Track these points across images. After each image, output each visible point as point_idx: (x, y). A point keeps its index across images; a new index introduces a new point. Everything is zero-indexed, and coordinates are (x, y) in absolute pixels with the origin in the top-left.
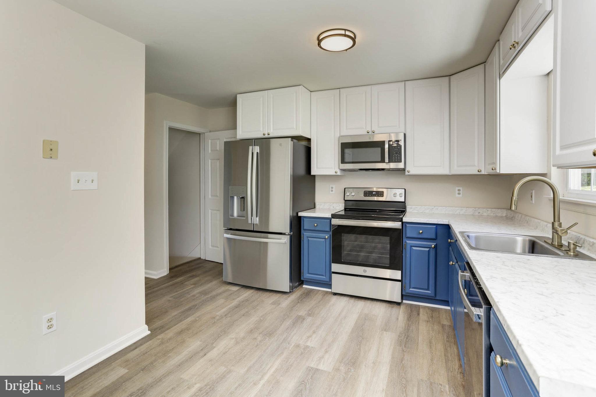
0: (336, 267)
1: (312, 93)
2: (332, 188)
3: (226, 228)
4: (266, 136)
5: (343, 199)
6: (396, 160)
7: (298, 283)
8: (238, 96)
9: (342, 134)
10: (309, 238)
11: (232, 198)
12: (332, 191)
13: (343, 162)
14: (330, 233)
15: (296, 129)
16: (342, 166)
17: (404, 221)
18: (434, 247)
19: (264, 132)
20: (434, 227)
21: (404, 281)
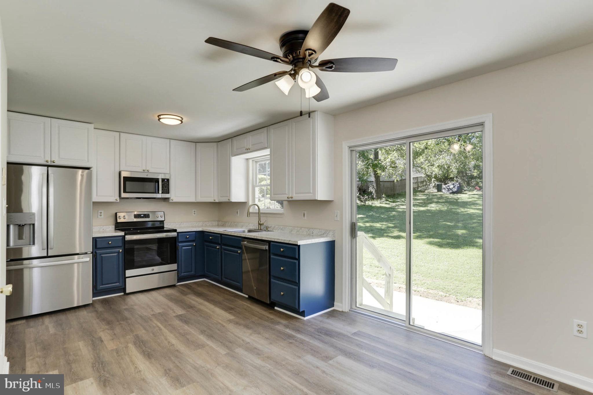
2: (101, 213)
4: (51, 163)
5: (114, 222)
9: (122, 169)
10: (102, 255)
13: (125, 191)
14: (123, 247)
15: (88, 161)
16: (124, 195)
17: (178, 231)
18: (195, 245)
19: (47, 159)
20: (194, 233)
21: (179, 269)
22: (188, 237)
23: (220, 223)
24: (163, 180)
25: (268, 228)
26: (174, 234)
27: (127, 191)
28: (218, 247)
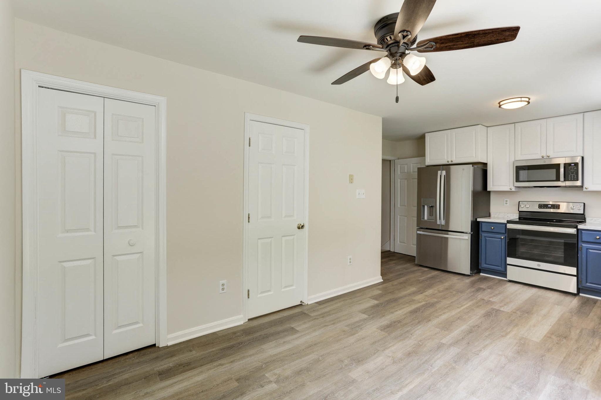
0: (510, 260)
1: (488, 128)
2: (506, 201)
3: (418, 228)
4: (450, 163)
5: (518, 210)
6: (573, 179)
7: (476, 271)
8: (426, 134)
9: (516, 159)
10: (486, 238)
11: (424, 206)
12: (506, 203)
13: (517, 180)
14: (505, 235)
15: (476, 157)
16: (517, 184)
17: (580, 228)
19: (448, 160)
22: (598, 237)
24: (568, 164)
27: (520, 180)
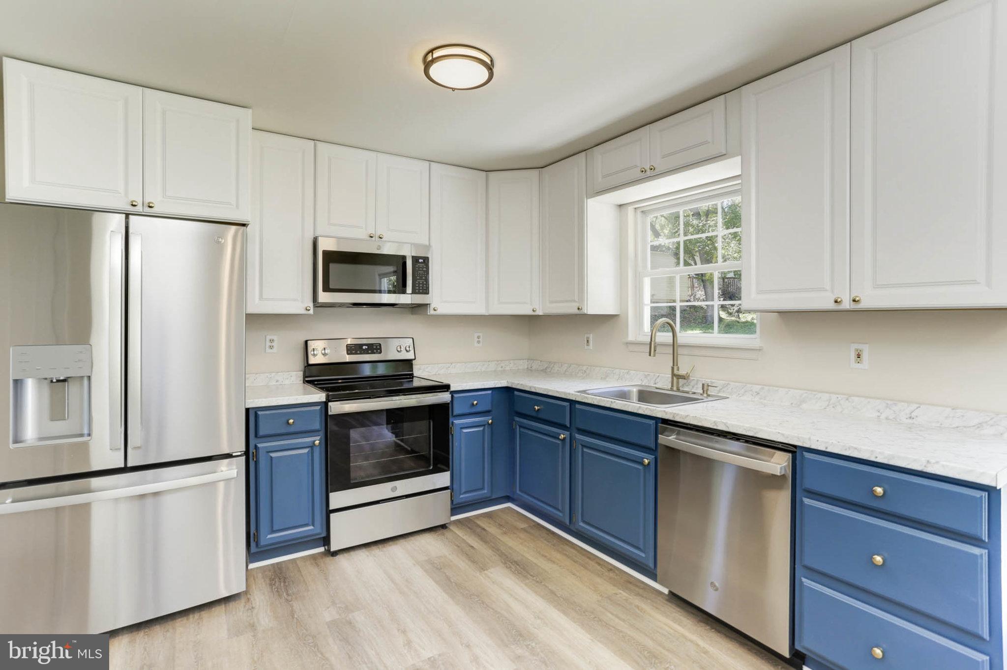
0: (338, 499)
2: (272, 341)
4: (142, 209)
5: (303, 363)
6: (421, 289)
9: (320, 233)
10: (271, 454)
12: (271, 347)
13: (326, 289)
14: (322, 433)
15: (237, 207)
16: (324, 297)
17: (452, 389)
18: (492, 423)
19: (132, 198)
20: (490, 392)
21: (455, 486)
22: (475, 402)
23: (535, 365)
24: (415, 259)
25: (708, 390)
26: (445, 397)
27: (331, 287)
28: (563, 436)
